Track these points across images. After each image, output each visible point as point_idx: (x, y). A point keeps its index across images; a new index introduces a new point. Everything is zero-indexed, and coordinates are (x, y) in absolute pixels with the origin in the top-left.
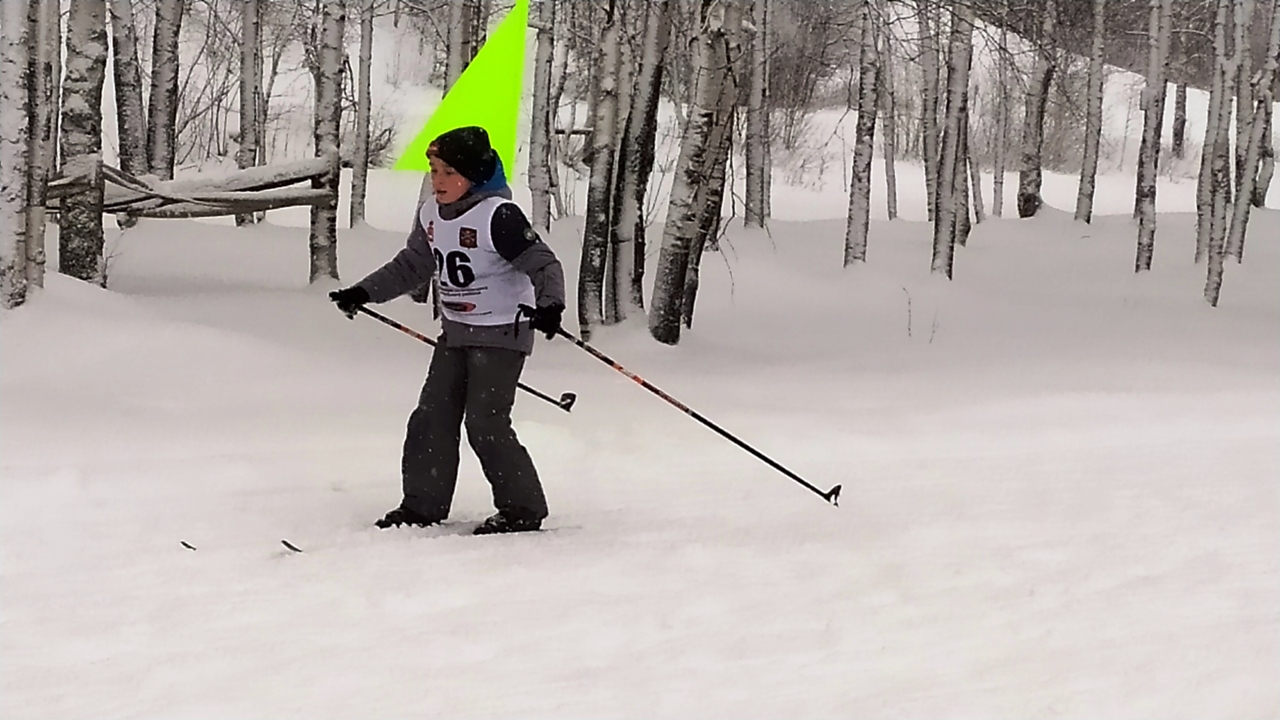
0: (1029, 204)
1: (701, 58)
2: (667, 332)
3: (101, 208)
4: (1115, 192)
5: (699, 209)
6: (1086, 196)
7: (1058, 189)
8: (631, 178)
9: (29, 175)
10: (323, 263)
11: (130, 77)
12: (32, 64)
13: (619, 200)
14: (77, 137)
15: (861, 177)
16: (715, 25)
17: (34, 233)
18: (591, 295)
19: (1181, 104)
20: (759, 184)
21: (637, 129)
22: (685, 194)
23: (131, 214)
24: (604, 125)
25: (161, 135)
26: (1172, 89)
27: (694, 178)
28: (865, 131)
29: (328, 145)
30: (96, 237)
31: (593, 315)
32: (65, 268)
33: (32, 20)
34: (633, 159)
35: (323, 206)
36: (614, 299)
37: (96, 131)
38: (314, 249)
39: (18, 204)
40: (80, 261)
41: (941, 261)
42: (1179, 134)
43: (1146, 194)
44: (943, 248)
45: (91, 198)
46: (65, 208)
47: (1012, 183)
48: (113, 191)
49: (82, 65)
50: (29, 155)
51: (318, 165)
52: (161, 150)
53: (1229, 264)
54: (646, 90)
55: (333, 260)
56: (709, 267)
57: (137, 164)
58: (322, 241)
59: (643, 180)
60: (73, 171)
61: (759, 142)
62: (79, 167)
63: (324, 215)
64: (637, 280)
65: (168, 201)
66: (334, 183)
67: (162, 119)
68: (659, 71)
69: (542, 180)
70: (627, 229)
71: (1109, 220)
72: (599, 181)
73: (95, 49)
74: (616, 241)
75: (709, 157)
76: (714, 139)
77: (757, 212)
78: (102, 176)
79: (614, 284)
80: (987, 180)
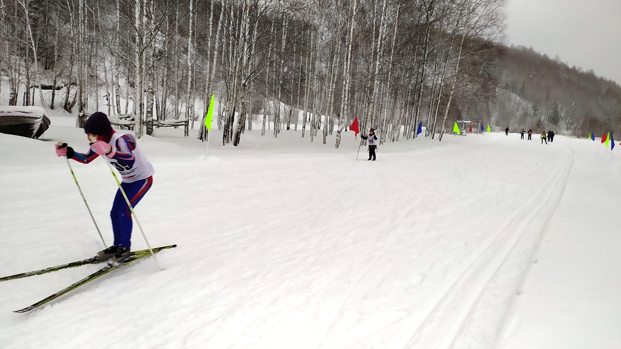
0: (288, 128)
1: (241, 106)
2: (235, 145)
3: (153, 125)
4: (300, 127)
5: (240, 127)
6: (296, 127)
7: (292, 126)
8: (231, 123)
9: (141, 119)
10: (186, 134)
11: (158, 106)
12: (141, 103)
13: (229, 126)
14: (149, 114)
15: (264, 124)
16: (243, 101)
17: (142, 128)
18: (225, 140)
19: (310, 115)
20: (250, 124)
21: (231, 116)
22: (238, 125)
23: (158, 126)
24: (227, 115)
25: (163, 115)
26: (308, 113)
27: (240, 123)
28: (265, 117)
29: (187, 117)
30: (152, 129)
31: (225, 142)
32: (147, 134)
33: (141, 97)
34: (231, 120)
35: (187, 125)
36: (228, 140)
37: (152, 114)
38: (185, 132)
39: (139, 124)
40: (149, 133)
41: (275, 136)
42: (309, 119)
43: (304, 127)
44: (275, 134)
45: (151, 123)
46: (147, 125)
47: (286, 125)
48: (155, 123)
49: (149, 104)
50: (141, 117)
51: (186, 120)
52: (163, 117)
53: (314, 137)
54: (233, 111)
55: (188, 134)
56: (242, 136)
57: (159, 119)
58: (186, 131)
59: (232, 123)
60: (148, 120)
61: (250, 119)
62: (150, 119)
63: (187, 127)
64: (231, 137)
65: (163, 124)
66: (188, 122)
67: (163, 113)
68: (235, 108)
69: (219, 123)
70: (230, 130)
71: (299, 131)
72: (226, 123)
73: (152, 102)
74: (228, 132)
75: (242, 120)
76: (242, 117)
77: (250, 128)
78: (153, 120)
79: (228, 138)
80: (282, 124)
